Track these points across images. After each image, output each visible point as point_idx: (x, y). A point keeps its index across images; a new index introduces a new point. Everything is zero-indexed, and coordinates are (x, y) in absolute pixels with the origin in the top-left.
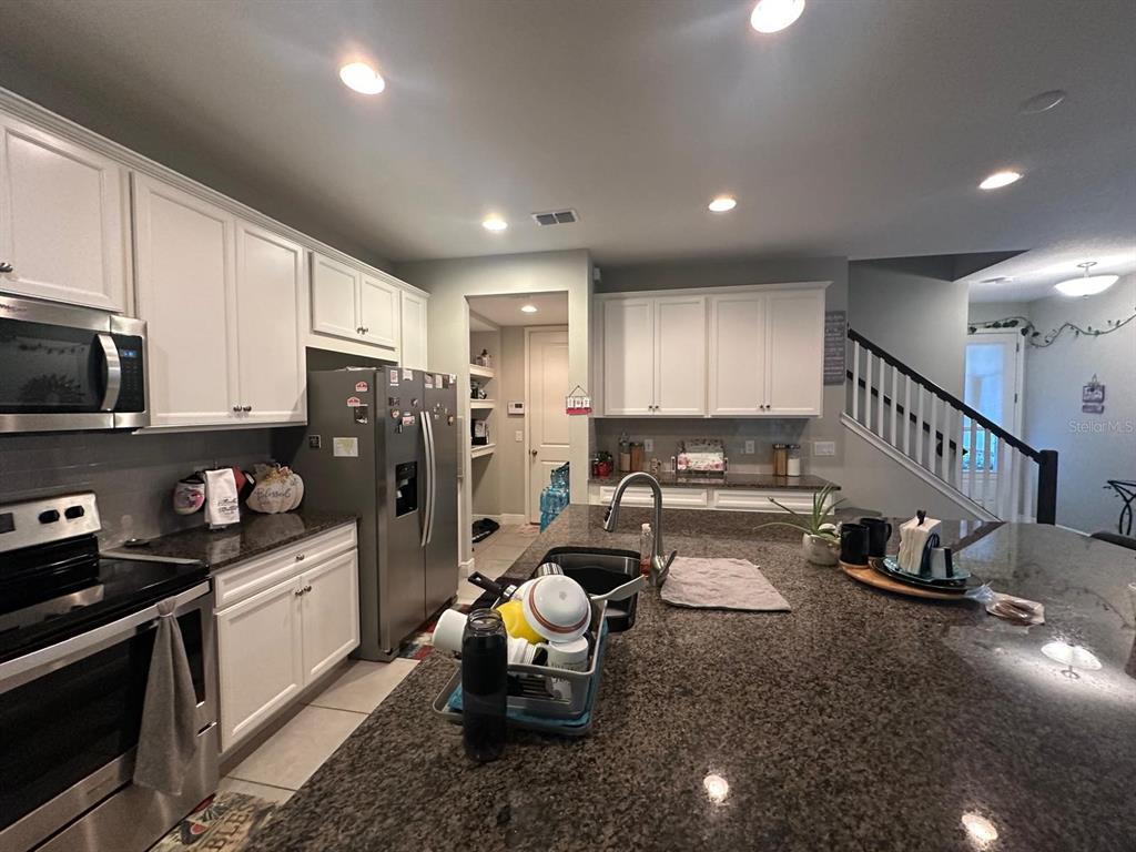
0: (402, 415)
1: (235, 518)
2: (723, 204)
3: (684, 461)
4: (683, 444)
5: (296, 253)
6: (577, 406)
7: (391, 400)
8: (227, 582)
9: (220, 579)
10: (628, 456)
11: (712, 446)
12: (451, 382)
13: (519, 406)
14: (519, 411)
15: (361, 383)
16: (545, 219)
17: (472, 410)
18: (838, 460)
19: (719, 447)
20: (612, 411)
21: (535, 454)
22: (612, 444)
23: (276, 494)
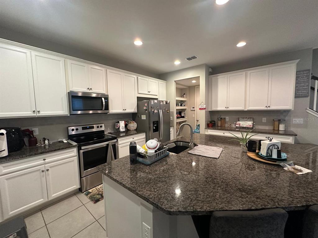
0: (154, 110)
1: (124, 130)
2: (241, 44)
3: (238, 124)
4: (239, 119)
5: (134, 78)
6: (202, 108)
7: (152, 107)
8: (120, 140)
9: (119, 139)
10: (220, 122)
11: (249, 119)
12: (168, 102)
13: (194, 108)
14: (194, 109)
15: (146, 104)
16: (189, 59)
17: (177, 109)
18: (305, 125)
19: (252, 120)
20: (214, 109)
21: (198, 121)
22: (215, 118)
23: (132, 126)
